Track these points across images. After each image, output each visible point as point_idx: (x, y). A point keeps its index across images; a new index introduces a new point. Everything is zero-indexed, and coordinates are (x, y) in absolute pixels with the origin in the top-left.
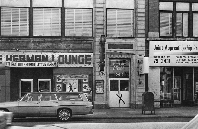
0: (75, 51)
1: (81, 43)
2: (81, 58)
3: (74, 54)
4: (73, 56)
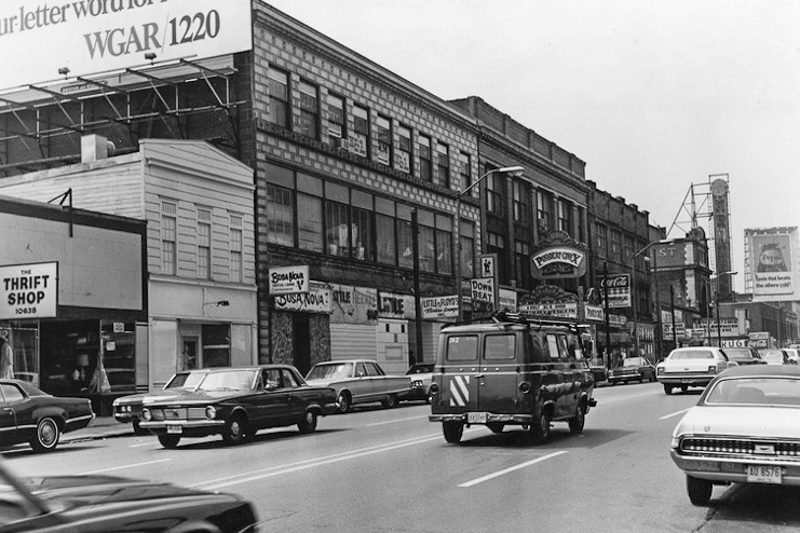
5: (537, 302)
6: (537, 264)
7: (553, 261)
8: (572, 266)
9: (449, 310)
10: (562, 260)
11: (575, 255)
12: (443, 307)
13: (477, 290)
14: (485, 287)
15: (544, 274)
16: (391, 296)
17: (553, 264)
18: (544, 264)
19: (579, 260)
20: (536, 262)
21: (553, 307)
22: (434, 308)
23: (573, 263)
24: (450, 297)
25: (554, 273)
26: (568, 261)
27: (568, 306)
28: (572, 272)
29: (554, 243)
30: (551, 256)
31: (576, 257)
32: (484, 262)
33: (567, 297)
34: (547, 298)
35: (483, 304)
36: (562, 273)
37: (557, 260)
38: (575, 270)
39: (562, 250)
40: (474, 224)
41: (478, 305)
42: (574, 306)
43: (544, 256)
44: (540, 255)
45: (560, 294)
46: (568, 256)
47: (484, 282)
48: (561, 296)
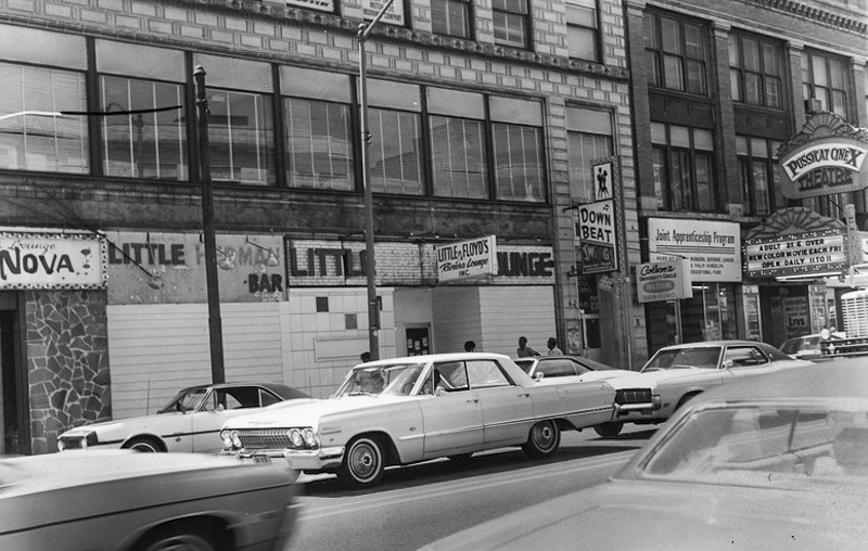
0: (519, 241)
1: (528, 219)
2: (534, 260)
3: (521, 250)
4: (518, 254)
5: (775, 237)
6: (790, 174)
7: (815, 165)
8: (849, 172)
9: (475, 264)
10: (830, 162)
11: (853, 151)
12: (466, 260)
13: (588, 224)
14: (600, 217)
15: (802, 189)
16: (337, 245)
17: (817, 170)
18: (801, 171)
19: (859, 160)
20: (788, 169)
21: (803, 243)
22: (453, 262)
23: (850, 166)
24: (476, 241)
25: (819, 186)
26: (841, 163)
27: (828, 241)
28: (850, 181)
29: (817, 135)
30: (813, 157)
31: (855, 154)
32: (597, 173)
33: (825, 224)
34: (792, 229)
35: (599, 248)
36: (832, 185)
37: (823, 163)
38: (855, 178)
39: (830, 146)
40: (612, 110)
41: (591, 251)
42: (839, 240)
43: (801, 159)
44: (794, 158)
45: (815, 219)
46: (841, 154)
47: (598, 208)
48: (814, 224)
